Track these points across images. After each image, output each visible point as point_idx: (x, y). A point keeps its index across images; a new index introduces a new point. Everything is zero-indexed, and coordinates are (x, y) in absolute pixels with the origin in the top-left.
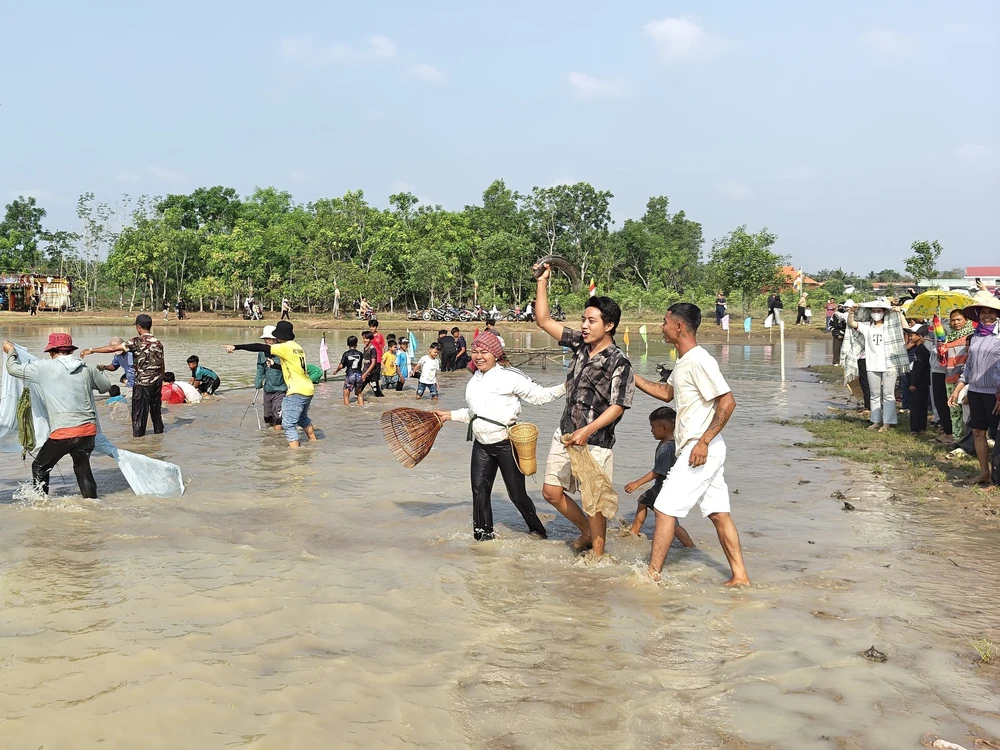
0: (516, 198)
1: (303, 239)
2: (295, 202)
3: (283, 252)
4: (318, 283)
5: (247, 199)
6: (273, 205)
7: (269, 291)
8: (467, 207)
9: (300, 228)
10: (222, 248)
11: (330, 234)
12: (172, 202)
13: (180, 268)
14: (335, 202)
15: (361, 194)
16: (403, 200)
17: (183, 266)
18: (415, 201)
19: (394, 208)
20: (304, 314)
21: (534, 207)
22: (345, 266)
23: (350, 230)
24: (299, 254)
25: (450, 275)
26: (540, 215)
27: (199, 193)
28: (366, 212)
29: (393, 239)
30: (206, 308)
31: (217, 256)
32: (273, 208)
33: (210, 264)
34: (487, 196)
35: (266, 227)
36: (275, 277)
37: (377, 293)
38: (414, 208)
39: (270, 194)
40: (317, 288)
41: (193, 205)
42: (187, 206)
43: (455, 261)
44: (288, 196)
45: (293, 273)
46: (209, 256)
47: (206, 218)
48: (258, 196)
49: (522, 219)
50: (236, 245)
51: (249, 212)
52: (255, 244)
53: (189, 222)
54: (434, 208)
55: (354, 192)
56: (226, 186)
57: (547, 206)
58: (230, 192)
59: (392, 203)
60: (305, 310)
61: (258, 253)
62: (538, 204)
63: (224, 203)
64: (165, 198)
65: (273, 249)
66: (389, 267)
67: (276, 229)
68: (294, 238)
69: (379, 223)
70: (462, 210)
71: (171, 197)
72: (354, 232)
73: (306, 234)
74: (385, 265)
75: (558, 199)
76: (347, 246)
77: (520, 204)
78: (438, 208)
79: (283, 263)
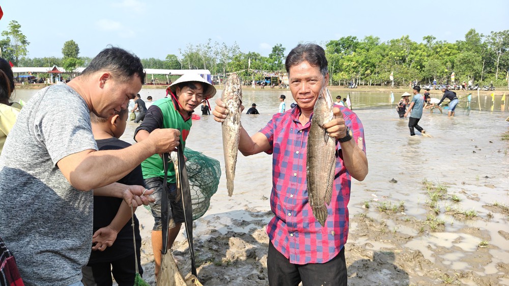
0: (482, 36)
1: (383, 56)
2: (381, 42)
3: (374, 61)
4: (387, 74)
5: (361, 40)
6: (372, 42)
7: (366, 77)
8: (457, 41)
9: (382, 51)
10: (348, 61)
11: (394, 54)
12: (331, 43)
13: (332, 69)
14: (397, 41)
15: (408, 37)
16: (429, 39)
17: (333, 68)
18: (434, 38)
19: (425, 42)
20: (379, 87)
21: (491, 41)
22: (399, 67)
23: (402, 52)
24: (380, 62)
25: (446, 70)
26: (494, 44)
27: (342, 39)
28: (410, 44)
29: (421, 56)
30: (342, 84)
31: (346, 63)
32: (372, 43)
33: (344, 67)
34: (467, 36)
35: (368, 51)
36: (369, 71)
37: (412, 78)
38: (434, 41)
39: (371, 38)
40: (384, 75)
41: (339, 44)
42: (337, 44)
43: (449, 64)
44: (378, 39)
45: (377, 70)
46: (342, 64)
47: (344, 49)
48: (366, 39)
49: (485, 45)
50: (354, 59)
51: (362, 46)
52: (361, 59)
53: (338, 51)
54: (443, 41)
55: (405, 36)
56: (353, 36)
57: (498, 39)
58: (355, 38)
59: (424, 40)
60: (380, 85)
61: (363, 62)
62: (493, 39)
63: (352, 42)
64: (329, 42)
65: (369, 60)
66: (419, 67)
67: (372, 52)
68: (379, 56)
69: (416, 49)
70: (455, 42)
71: (331, 41)
72: (405, 52)
73: (384, 54)
74: (417, 66)
75: (504, 37)
76: (401, 58)
77: (483, 40)
78: (445, 41)
79: (374, 66)
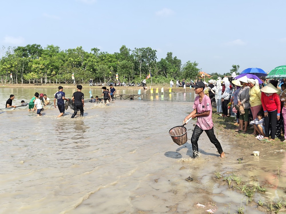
0: (129, 50)
1: (64, 61)
2: (60, 50)
3: (57, 65)
4: (68, 74)
5: (45, 48)
7: (52, 77)
8: (115, 53)
9: (62, 57)
10: (36, 63)
11: (72, 59)
12: (19, 49)
13: (22, 70)
14: (74, 50)
15: (81, 47)
16: (95, 50)
17: (23, 69)
18: (99, 50)
19: (93, 52)
20: (64, 84)
21: (135, 54)
22: (77, 69)
23: (78, 58)
24: (62, 65)
25: (110, 73)
26: (137, 56)
27: (28, 46)
28: (84, 53)
29: (92, 62)
30: (32, 83)
31: (34, 66)
32: (53, 51)
33: (32, 69)
34: (121, 50)
35: (51, 57)
36: (54, 72)
37: (88, 78)
38: (99, 52)
39: (52, 47)
40: (67, 76)
41: (26, 50)
42: (24, 50)
43: (112, 68)
44: (58, 48)
45: (60, 71)
46: (31, 66)
47: (31, 54)
48: (48, 47)
49: (132, 56)
50: (41, 62)
51: (45, 52)
52: (47, 62)
53: (25, 55)
54: (105, 52)
55: (79, 47)
56: (38, 44)
57: (139, 53)
58: (39, 46)
59: (92, 51)
60: (64, 83)
61: (48, 65)
62: (136, 52)
63: (37, 49)
64: (17, 47)
65: (53, 64)
66: (92, 70)
67: (54, 58)
68: (61, 61)
69: (88, 57)
71: (19, 47)
72: (80, 58)
73: (64, 59)
74: (90, 69)
75: (142, 52)
76: (78, 63)
77: (131, 53)
78: (106, 52)
79: (57, 68)
